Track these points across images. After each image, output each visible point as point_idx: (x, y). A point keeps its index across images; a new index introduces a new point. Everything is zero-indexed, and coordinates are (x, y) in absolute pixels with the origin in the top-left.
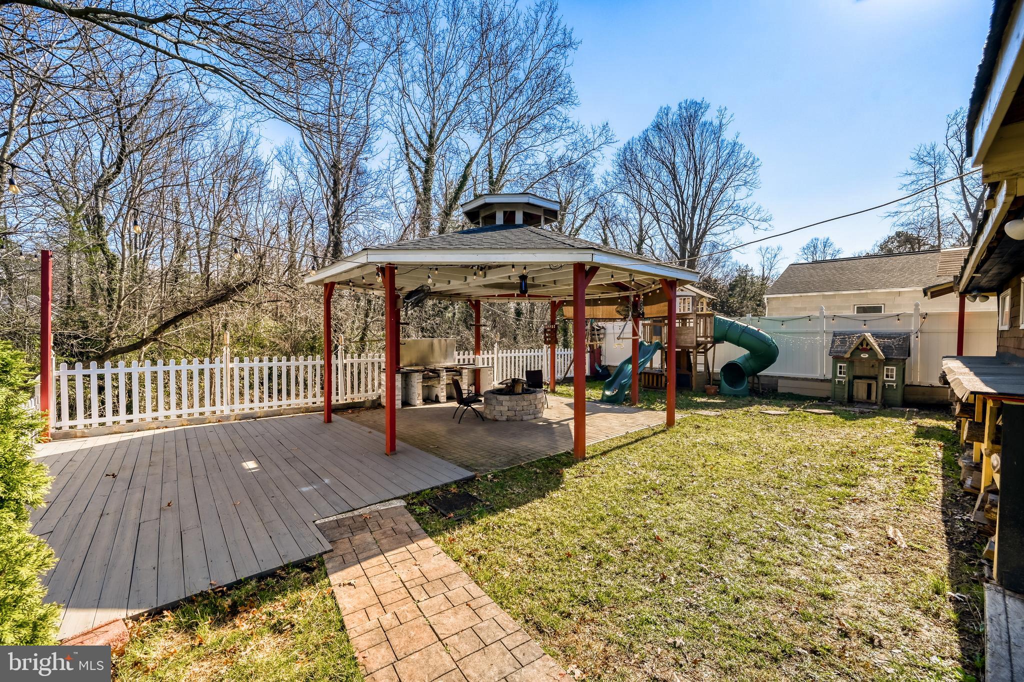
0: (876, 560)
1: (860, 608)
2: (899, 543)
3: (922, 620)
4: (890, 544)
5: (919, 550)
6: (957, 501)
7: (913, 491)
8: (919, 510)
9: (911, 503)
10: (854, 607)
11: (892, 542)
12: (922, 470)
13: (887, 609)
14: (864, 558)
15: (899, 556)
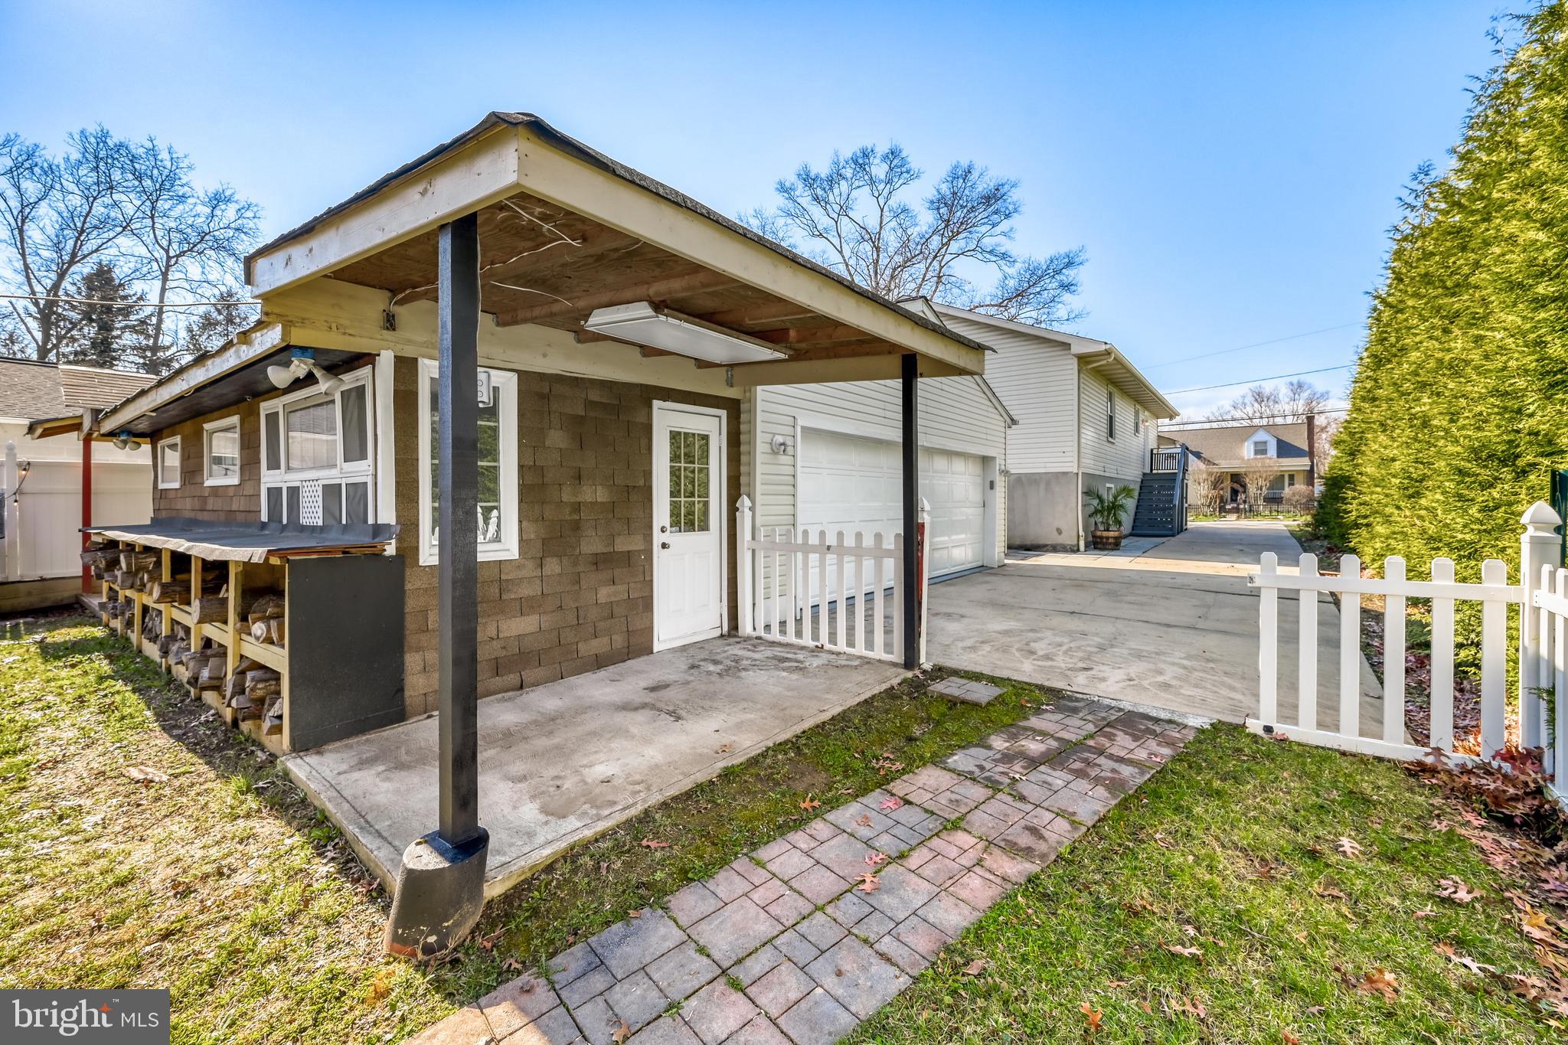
0: (143, 812)
1: (178, 860)
2: (157, 779)
3: (251, 823)
4: (146, 787)
5: (184, 773)
6: (180, 708)
7: (123, 718)
8: (146, 736)
9: (130, 732)
10: (168, 866)
11: (148, 783)
12: (112, 690)
13: (207, 840)
14: (126, 819)
15: (167, 791)
